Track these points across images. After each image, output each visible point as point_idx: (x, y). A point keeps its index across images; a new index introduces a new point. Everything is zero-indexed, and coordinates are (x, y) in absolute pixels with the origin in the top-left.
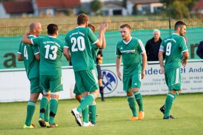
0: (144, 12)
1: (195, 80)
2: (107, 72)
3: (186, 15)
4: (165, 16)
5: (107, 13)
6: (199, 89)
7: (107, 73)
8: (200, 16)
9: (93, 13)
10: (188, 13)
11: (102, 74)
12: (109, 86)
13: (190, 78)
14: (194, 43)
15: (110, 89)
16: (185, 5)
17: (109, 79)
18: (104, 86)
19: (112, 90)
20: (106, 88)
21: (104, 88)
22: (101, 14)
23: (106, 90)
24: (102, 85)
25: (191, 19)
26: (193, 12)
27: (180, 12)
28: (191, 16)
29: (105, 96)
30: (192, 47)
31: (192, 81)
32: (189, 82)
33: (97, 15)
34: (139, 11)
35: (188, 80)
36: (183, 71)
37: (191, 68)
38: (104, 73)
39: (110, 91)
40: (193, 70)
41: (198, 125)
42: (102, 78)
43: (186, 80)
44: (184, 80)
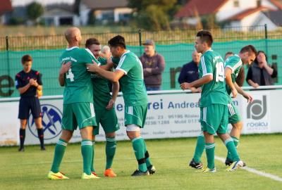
0: (105, 22)
1: (177, 119)
2: (49, 108)
3: (164, 25)
4: (135, 27)
5: (50, 22)
6: (182, 132)
7: (48, 110)
8: (185, 28)
9: (30, 23)
10: (168, 24)
11: (42, 111)
12: (52, 128)
13: (170, 117)
14: (175, 66)
15: (53, 133)
16: (164, 11)
17: (52, 117)
18: (44, 128)
19: (57, 134)
20: (47, 130)
21: (44, 130)
22: (42, 24)
23: (47, 134)
24: (41, 126)
25: (170, 32)
26: (176, 21)
27: (156, 21)
28: (173, 27)
29: (45, 142)
30: (173, 72)
31: (172, 120)
32: (168, 122)
33: (36, 24)
34: (98, 20)
35: (167, 119)
36: (160, 107)
37: (171, 103)
38: (45, 109)
39: (53, 136)
40: (174, 106)
41: (179, 184)
42: (42, 117)
43: (164, 120)
44: (161, 120)
